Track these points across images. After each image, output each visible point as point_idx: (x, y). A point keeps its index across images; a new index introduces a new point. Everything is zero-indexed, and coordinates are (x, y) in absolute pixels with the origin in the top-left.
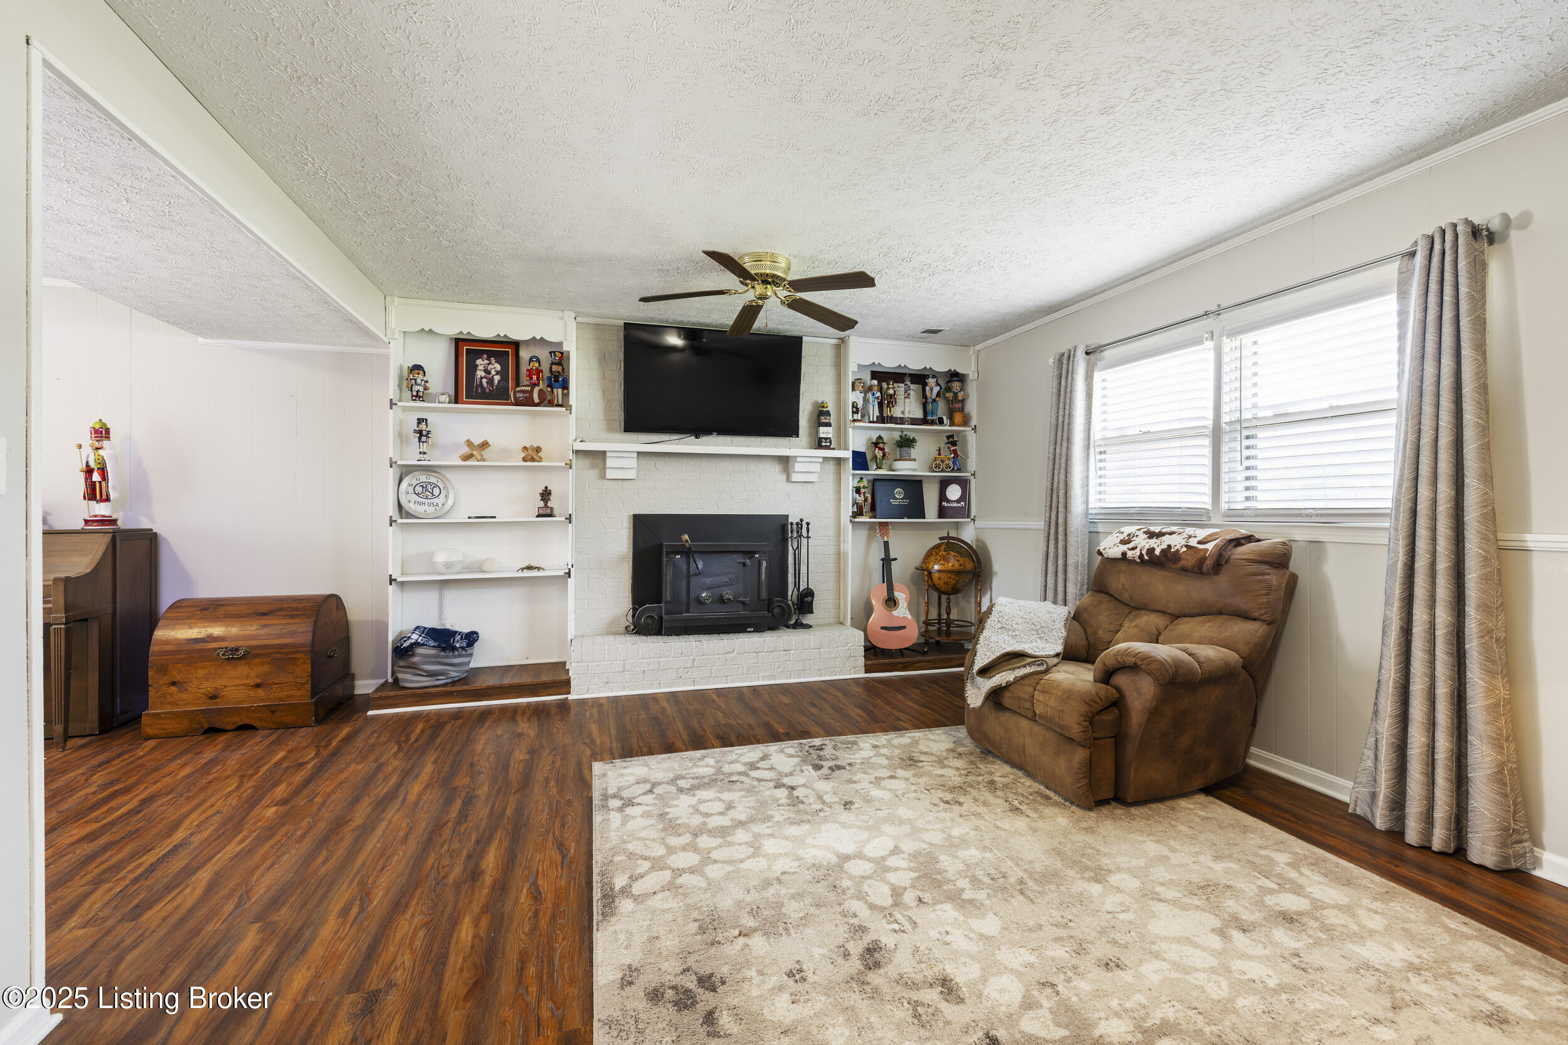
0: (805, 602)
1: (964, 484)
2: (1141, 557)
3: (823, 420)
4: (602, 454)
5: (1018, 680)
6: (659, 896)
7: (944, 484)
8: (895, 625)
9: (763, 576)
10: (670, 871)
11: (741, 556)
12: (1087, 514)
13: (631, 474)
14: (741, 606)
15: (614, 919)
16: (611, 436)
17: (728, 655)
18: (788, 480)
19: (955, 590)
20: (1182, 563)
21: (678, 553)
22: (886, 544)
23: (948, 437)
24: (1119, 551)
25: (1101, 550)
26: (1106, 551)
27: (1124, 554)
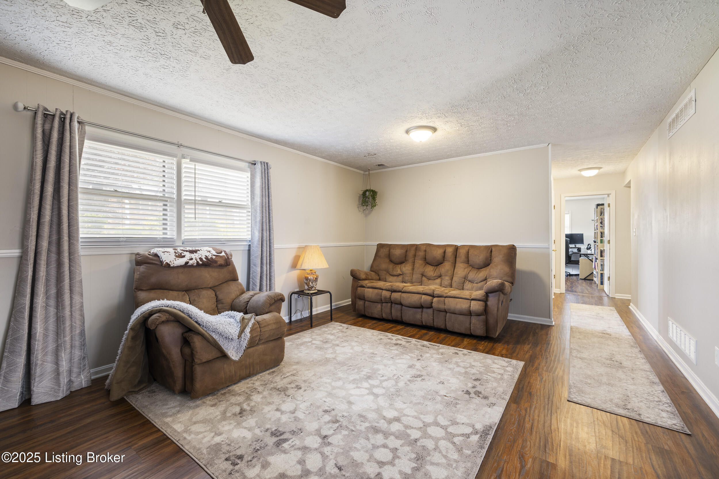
6: (462, 422)
10: (448, 430)
15: (488, 424)
24: (181, 262)
25: (169, 263)
26: (172, 263)
27: (187, 263)
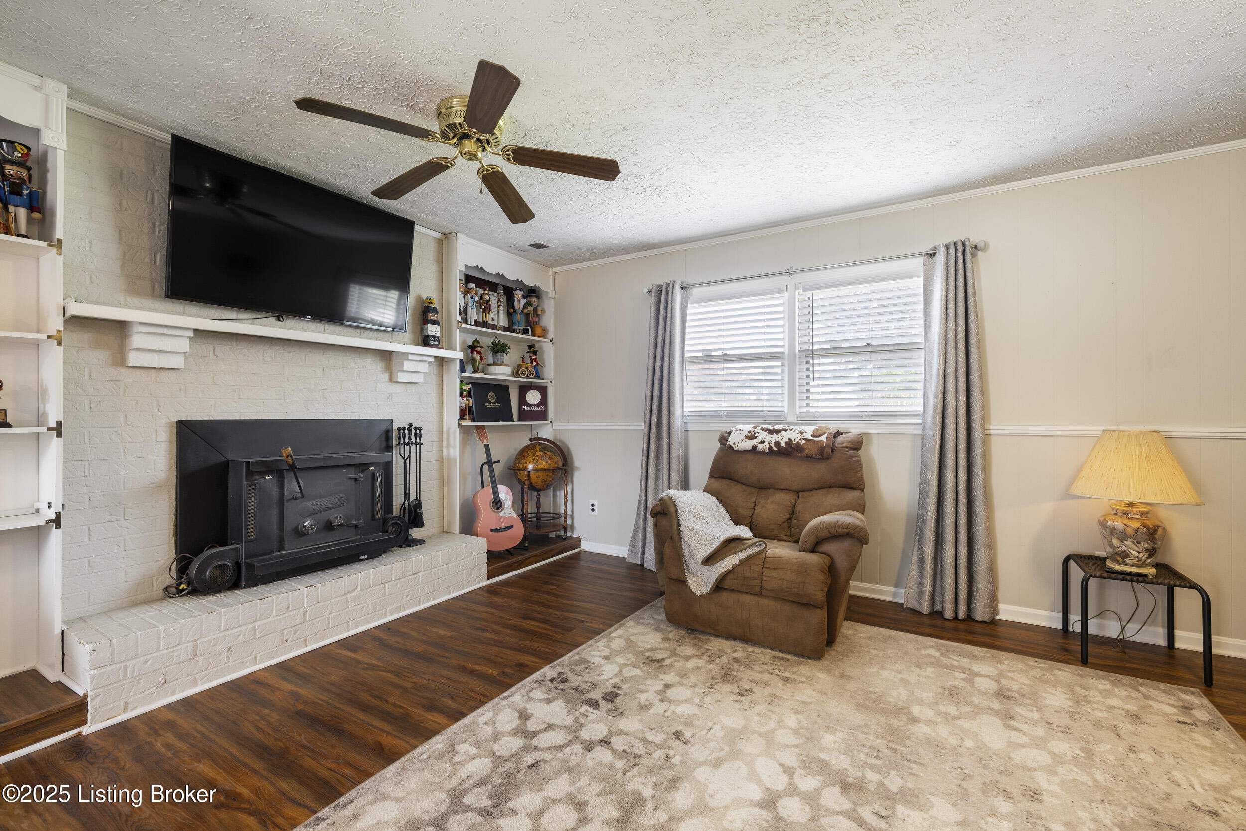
0: (414, 516)
1: (543, 390)
2: (770, 448)
3: (431, 316)
4: (121, 327)
5: (743, 562)
7: (524, 389)
8: (504, 526)
9: (378, 492)
11: (352, 470)
12: (683, 416)
13: (177, 362)
14: (353, 530)
16: (135, 301)
17: (349, 596)
18: (391, 380)
19: (546, 487)
20: (806, 451)
21: (267, 473)
22: (487, 447)
23: (530, 347)
24: (748, 445)
25: (731, 445)
26: (736, 445)
27: (754, 447)
